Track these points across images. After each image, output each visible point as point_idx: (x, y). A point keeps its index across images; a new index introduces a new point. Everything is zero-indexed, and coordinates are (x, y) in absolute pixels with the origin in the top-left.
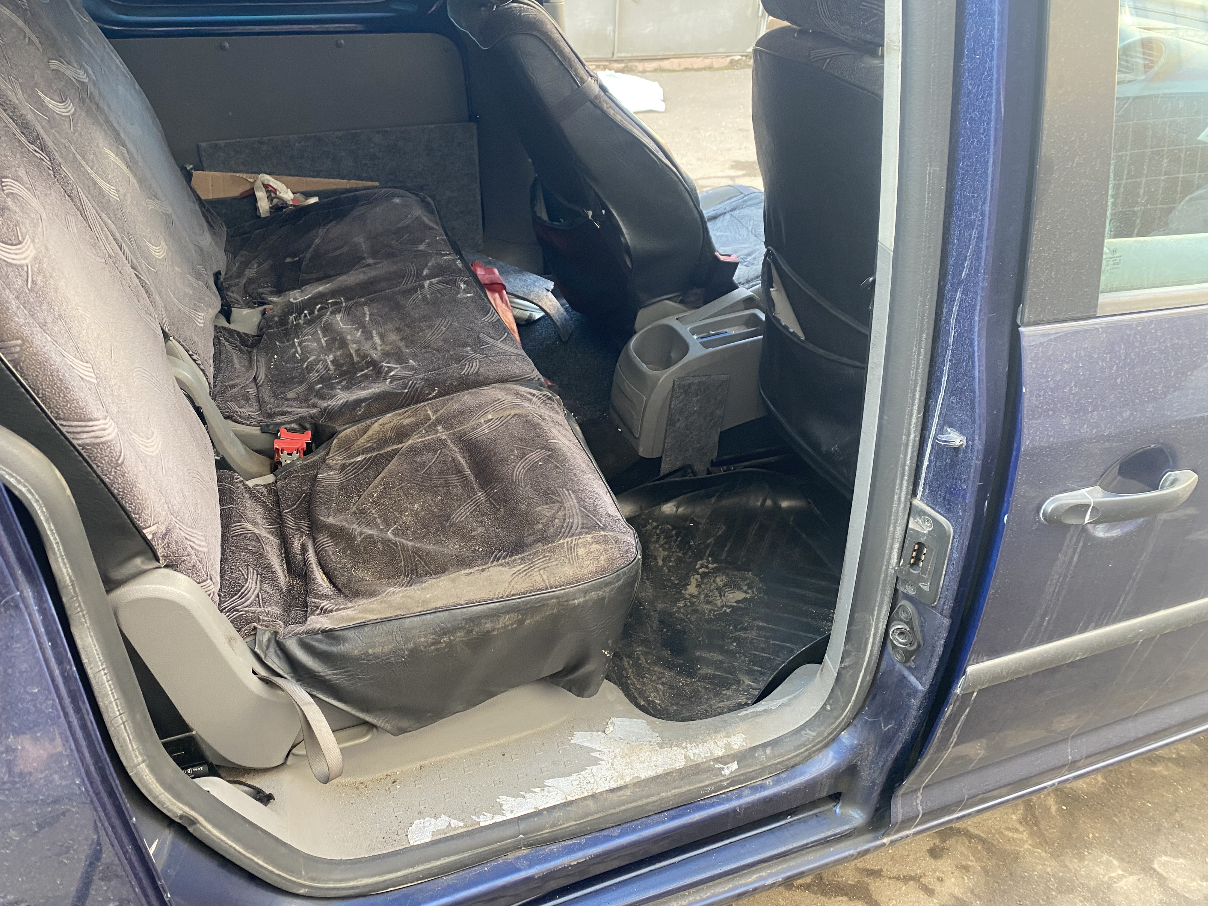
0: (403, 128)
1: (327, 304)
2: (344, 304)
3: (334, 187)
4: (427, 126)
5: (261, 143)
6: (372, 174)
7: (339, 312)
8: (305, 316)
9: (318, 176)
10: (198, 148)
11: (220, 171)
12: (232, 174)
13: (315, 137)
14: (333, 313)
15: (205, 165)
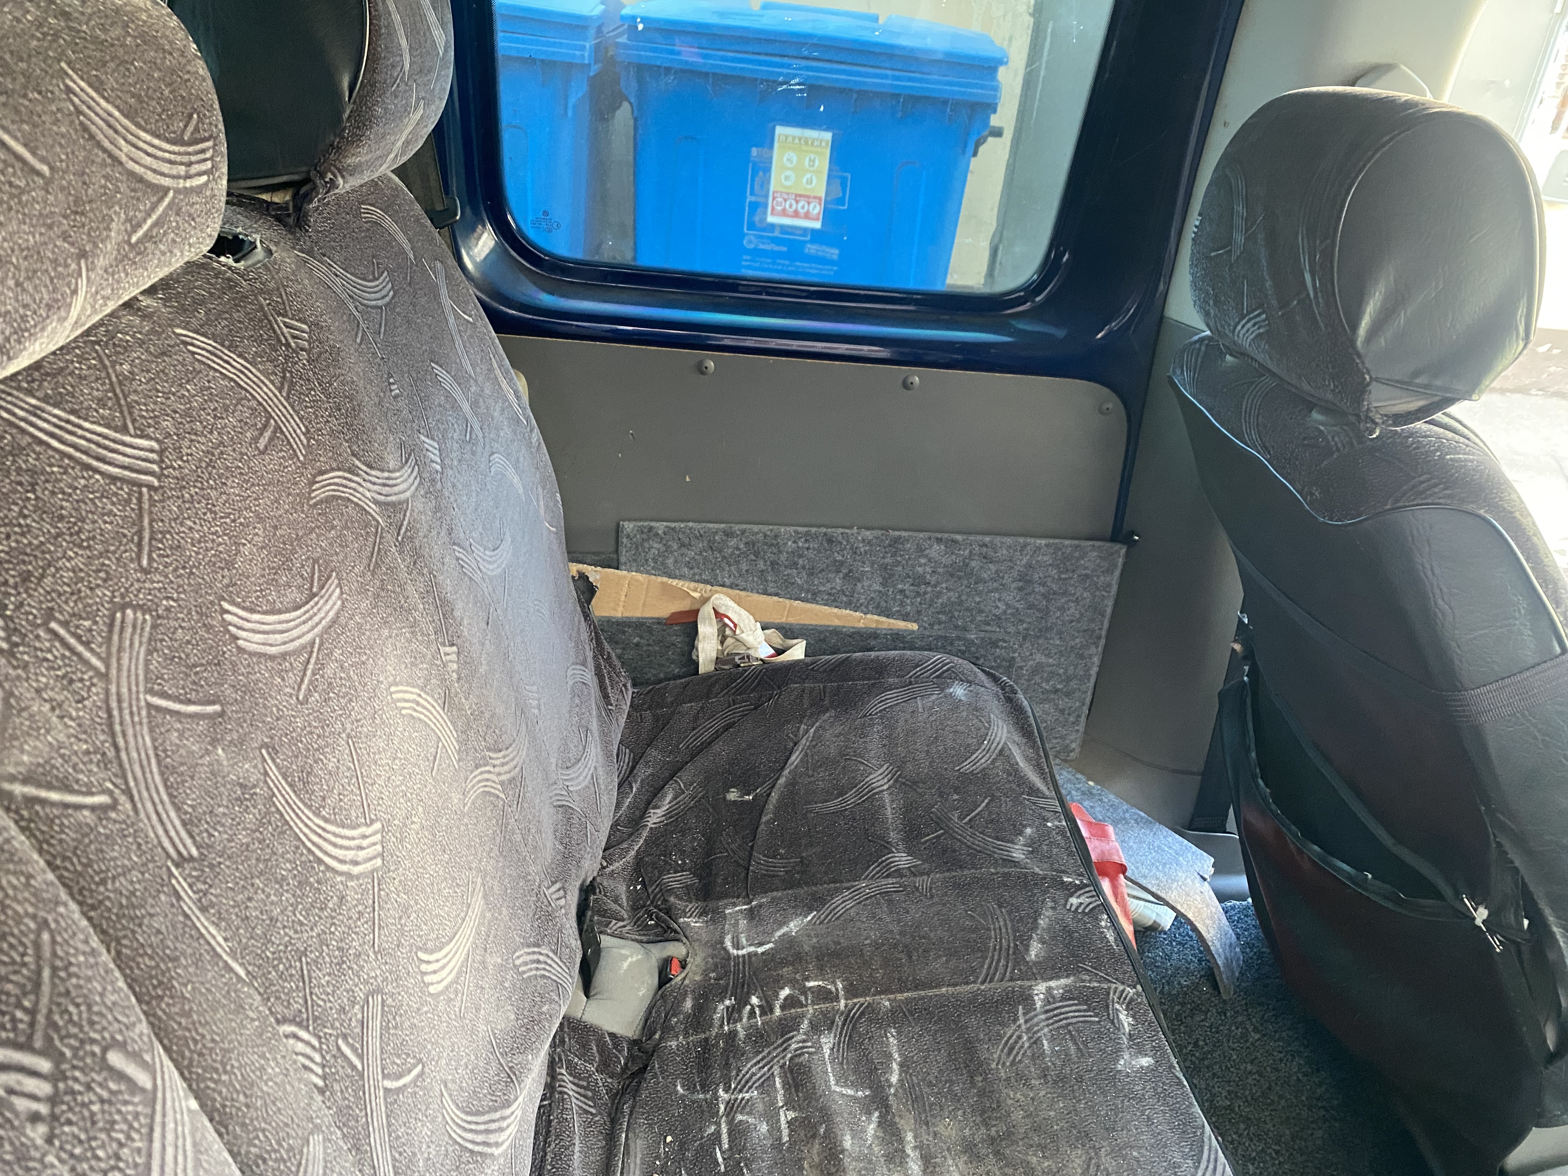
0: (987, 539)
1: (804, 991)
2: (843, 1002)
3: (836, 622)
4: (1032, 540)
5: (729, 534)
6: (909, 608)
7: (830, 1029)
8: (752, 1013)
9: (814, 601)
10: (618, 530)
11: (648, 573)
12: (665, 579)
13: (825, 534)
14: (815, 1028)
15: (623, 559)
